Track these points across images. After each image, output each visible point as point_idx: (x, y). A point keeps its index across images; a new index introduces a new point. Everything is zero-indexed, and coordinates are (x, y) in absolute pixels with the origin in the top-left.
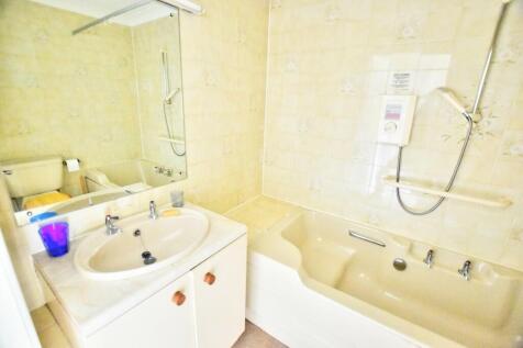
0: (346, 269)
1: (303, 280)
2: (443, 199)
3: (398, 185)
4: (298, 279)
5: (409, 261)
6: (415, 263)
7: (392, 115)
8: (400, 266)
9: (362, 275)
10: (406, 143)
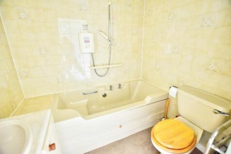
0: (88, 107)
1: (84, 118)
2: (108, 68)
3: (95, 68)
4: (82, 119)
5: (106, 92)
6: (108, 92)
7: (87, 41)
8: (105, 96)
9: (94, 107)
10: (94, 51)
